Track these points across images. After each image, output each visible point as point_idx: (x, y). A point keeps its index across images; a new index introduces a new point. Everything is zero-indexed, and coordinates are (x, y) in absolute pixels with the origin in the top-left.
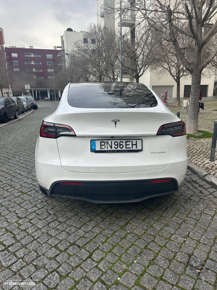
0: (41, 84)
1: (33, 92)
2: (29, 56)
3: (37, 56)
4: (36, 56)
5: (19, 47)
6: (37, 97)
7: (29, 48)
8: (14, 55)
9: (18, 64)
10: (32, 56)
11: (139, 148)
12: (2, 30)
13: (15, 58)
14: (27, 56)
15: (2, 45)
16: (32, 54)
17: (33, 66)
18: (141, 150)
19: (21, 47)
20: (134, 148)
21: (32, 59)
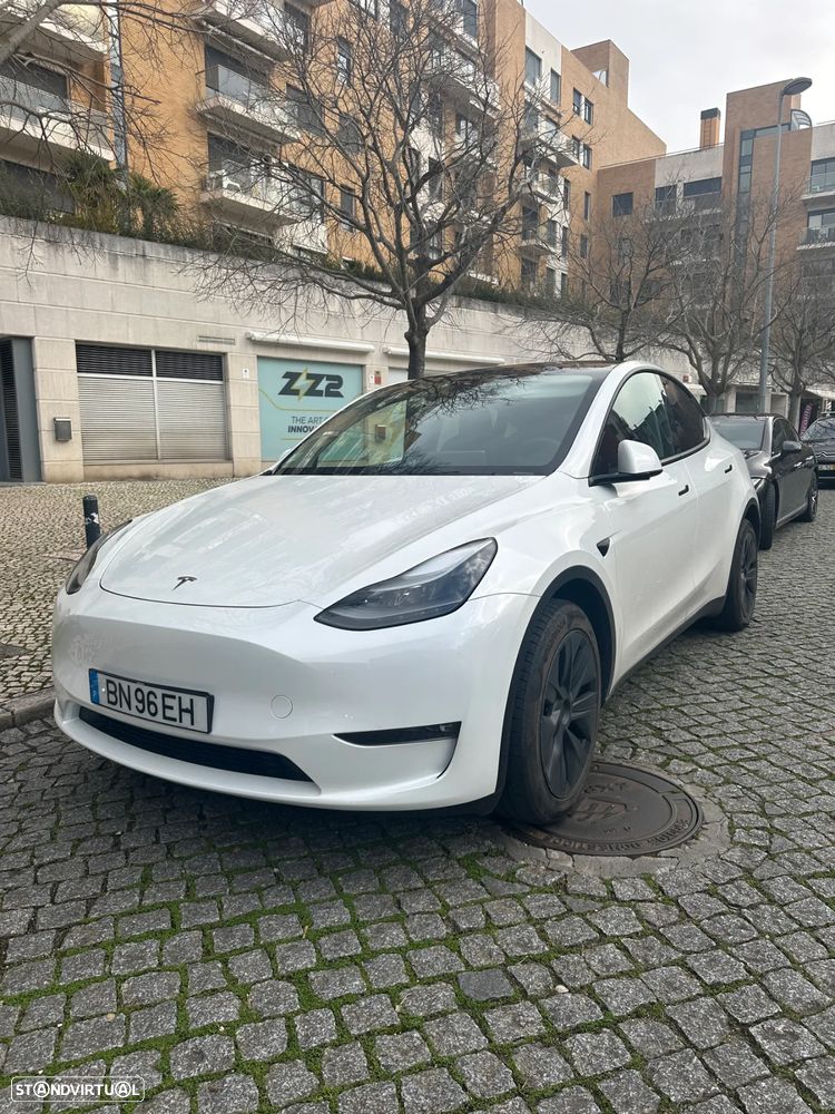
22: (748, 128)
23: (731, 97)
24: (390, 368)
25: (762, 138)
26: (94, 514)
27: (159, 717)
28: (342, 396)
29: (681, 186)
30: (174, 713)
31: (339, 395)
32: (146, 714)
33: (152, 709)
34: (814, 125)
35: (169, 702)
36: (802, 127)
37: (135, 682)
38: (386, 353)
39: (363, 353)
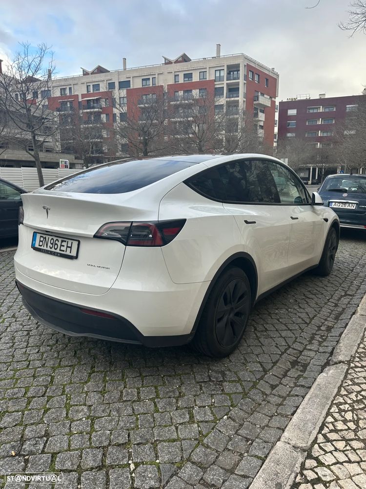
0: (327, 158)
1: (311, 170)
2: (315, 111)
3: (330, 109)
4: (327, 110)
5: (302, 98)
6: (316, 178)
7: (318, 98)
8: (292, 112)
9: (295, 126)
10: (321, 110)
11: (74, 254)
12: (278, 76)
13: (292, 118)
14: (311, 111)
15: (273, 99)
16: (321, 107)
17: (320, 128)
18: (76, 257)
19: (305, 98)
20: (68, 253)
21: (319, 115)
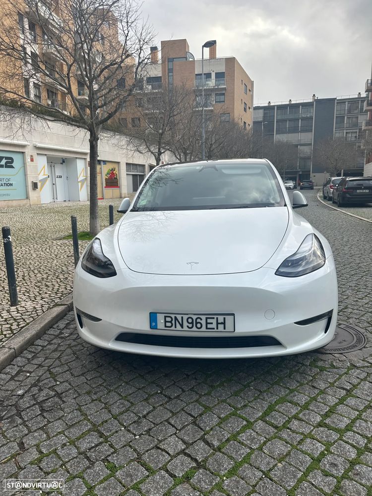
22: (170, 57)
23: (163, 43)
24: (38, 154)
25: (176, 62)
26: (9, 236)
27: (204, 329)
28: (14, 168)
29: (145, 79)
30: (214, 326)
31: (12, 167)
32: (194, 329)
33: (199, 325)
34: (196, 59)
35: (209, 321)
36: (191, 59)
37: (187, 314)
38: (35, 147)
39: (24, 146)
